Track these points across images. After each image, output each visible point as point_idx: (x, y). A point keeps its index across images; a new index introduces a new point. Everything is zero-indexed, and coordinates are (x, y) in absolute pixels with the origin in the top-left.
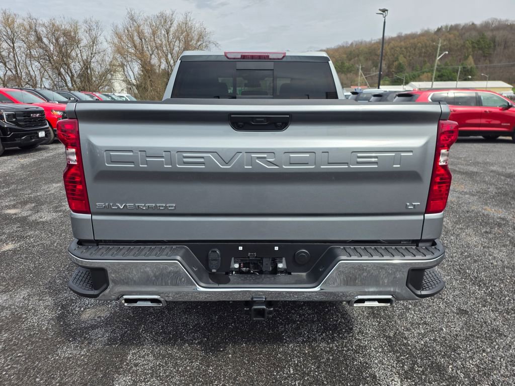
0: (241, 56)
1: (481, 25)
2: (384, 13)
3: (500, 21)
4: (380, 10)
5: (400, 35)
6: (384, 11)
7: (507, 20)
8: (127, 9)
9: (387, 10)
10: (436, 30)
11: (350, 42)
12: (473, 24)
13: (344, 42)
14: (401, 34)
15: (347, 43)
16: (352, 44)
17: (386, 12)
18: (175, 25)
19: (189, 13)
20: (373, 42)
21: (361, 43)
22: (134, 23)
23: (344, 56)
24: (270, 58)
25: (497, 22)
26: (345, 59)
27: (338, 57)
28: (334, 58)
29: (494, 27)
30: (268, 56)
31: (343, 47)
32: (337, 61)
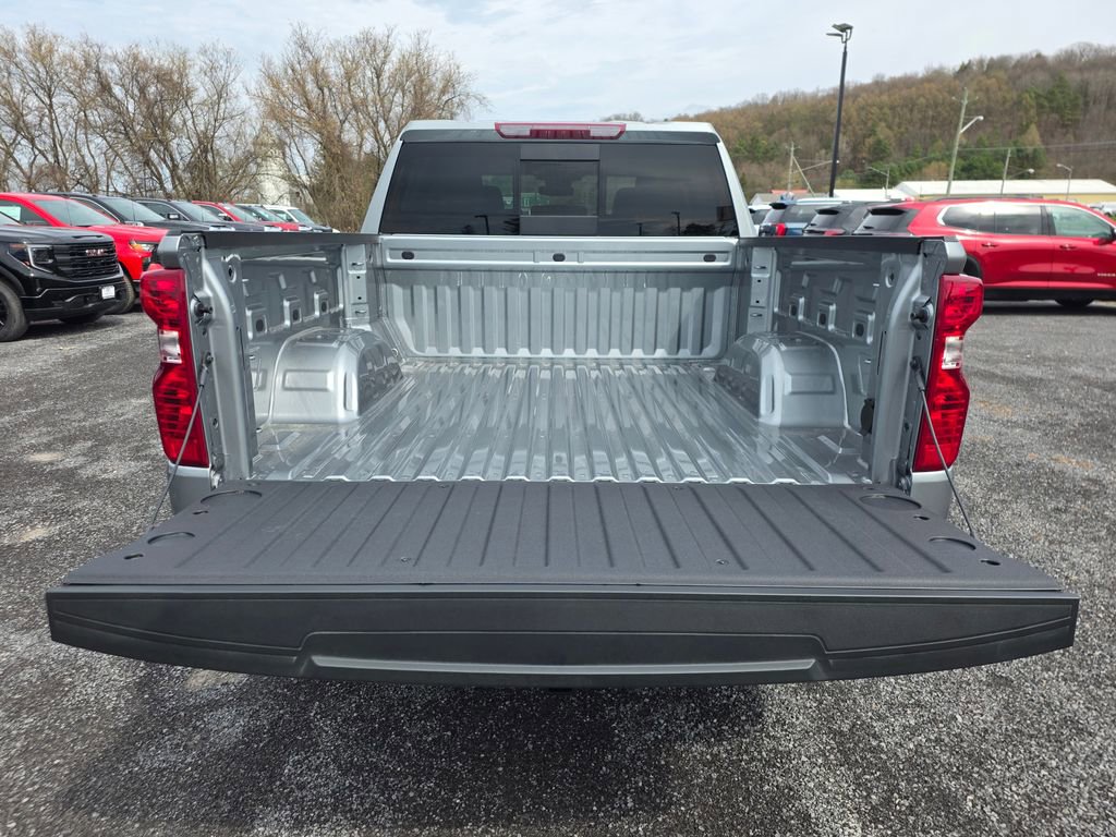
0: (531, 131)
1: (1057, 58)
2: (844, 34)
4: (835, 26)
5: (879, 79)
6: (844, 28)
7: (1114, 49)
8: (291, 24)
9: (850, 28)
10: (957, 69)
11: (770, 96)
12: (1039, 56)
14: (883, 77)
15: (764, 96)
16: (775, 99)
17: (849, 31)
18: (394, 57)
19: (425, 32)
20: (820, 94)
21: (795, 97)
22: (308, 54)
23: (759, 125)
24: (592, 134)
25: (1093, 53)
26: (760, 130)
27: (744, 126)
28: (736, 128)
29: (1086, 62)
30: (588, 132)
31: (756, 105)
32: (742, 136)
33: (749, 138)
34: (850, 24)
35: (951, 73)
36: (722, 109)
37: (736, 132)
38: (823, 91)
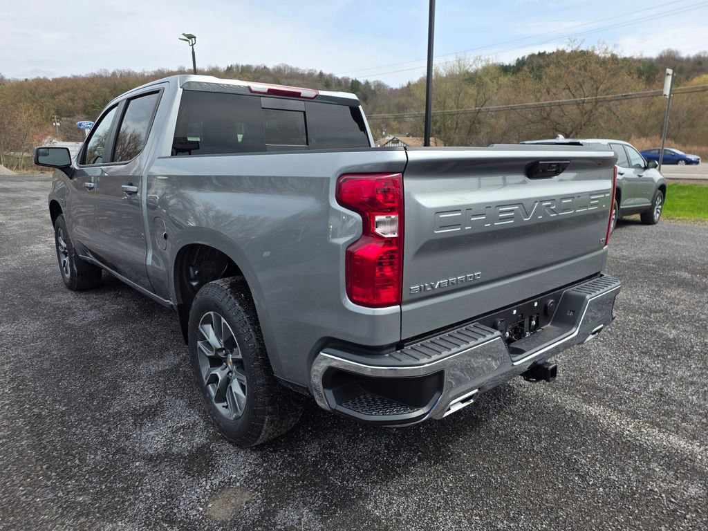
1: (274, 69)
2: (190, 40)
3: (291, 69)
4: (183, 34)
5: (182, 69)
6: (190, 37)
7: (298, 69)
9: (195, 38)
10: (226, 69)
11: (111, 72)
12: (265, 67)
13: (101, 70)
14: (184, 69)
15: (106, 71)
16: (114, 74)
17: (193, 39)
20: (146, 74)
21: (129, 74)
23: (107, 90)
24: (302, 95)
25: (289, 70)
26: (108, 94)
27: (95, 90)
28: (90, 92)
29: (288, 74)
30: (300, 93)
31: (101, 77)
32: (95, 97)
33: (101, 99)
34: (195, 35)
35: (222, 71)
36: (74, 77)
37: (90, 94)
38: (148, 72)
